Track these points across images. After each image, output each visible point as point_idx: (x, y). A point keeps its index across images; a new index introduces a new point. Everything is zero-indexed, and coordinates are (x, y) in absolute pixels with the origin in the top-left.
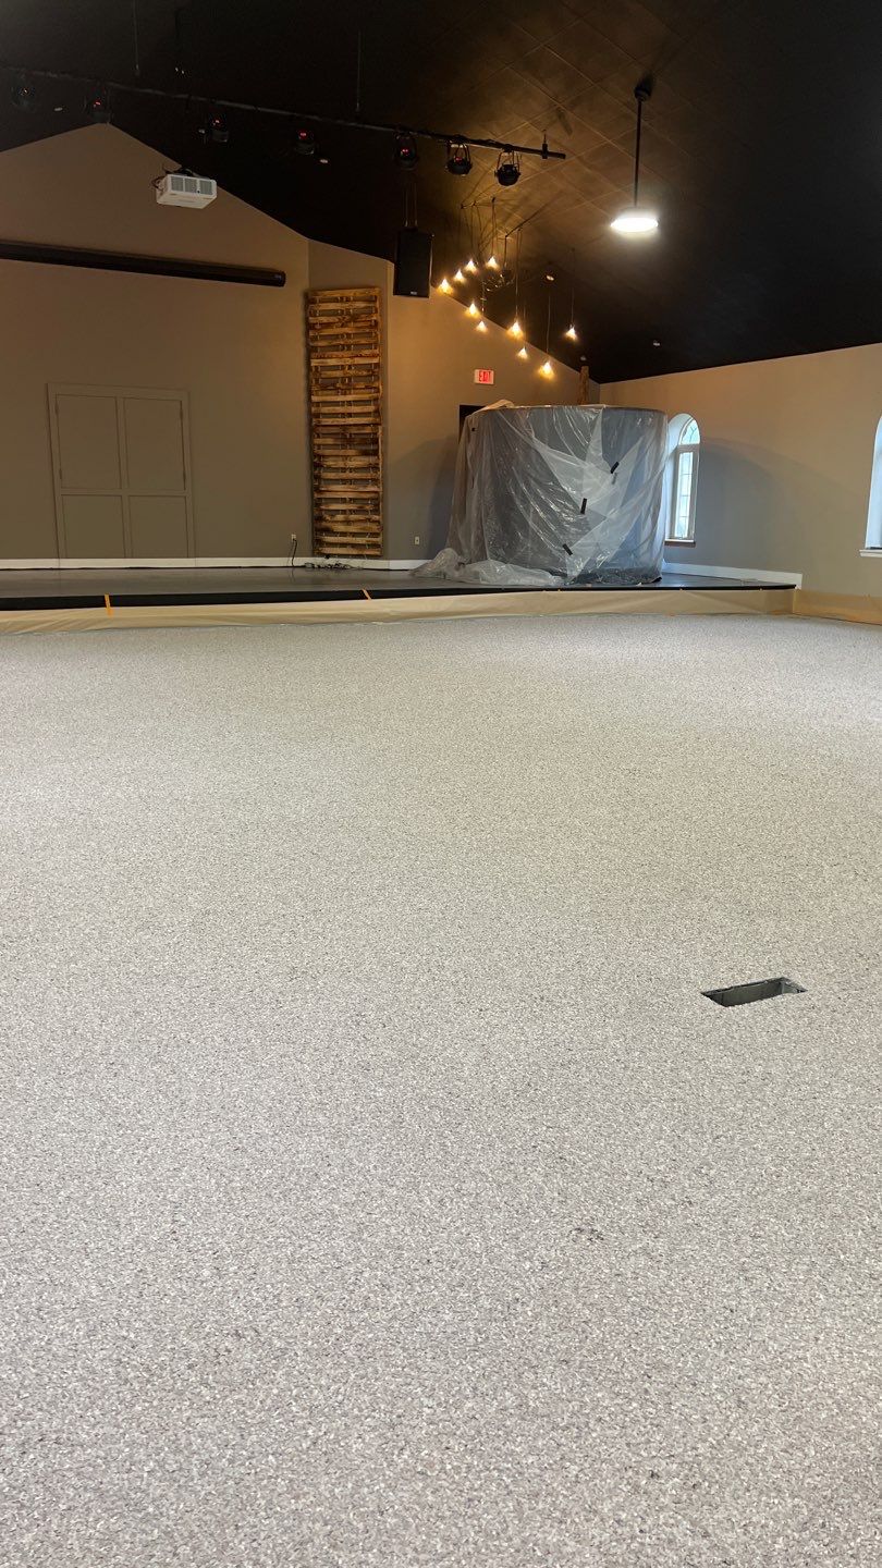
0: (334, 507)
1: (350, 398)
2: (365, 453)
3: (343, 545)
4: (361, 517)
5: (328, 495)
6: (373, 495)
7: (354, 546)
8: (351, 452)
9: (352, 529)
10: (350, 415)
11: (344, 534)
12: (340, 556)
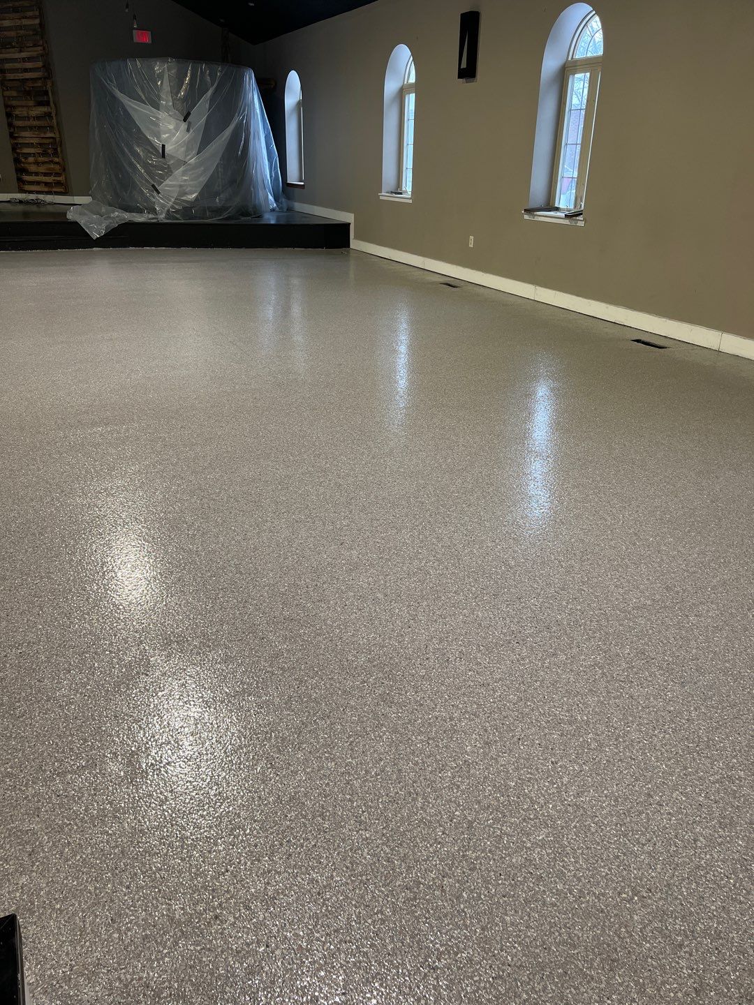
0: (26, 150)
1: (24, 55)
2: (40, 104)
3: (38, 183)
4: (46, 159)
5: (20, 141)
6: (51, 140)
7: (46, 184)
8: (31, 103)
9: (42, 169)
10: (26, 70)
11: (37, 174)
12: (38, 192)
